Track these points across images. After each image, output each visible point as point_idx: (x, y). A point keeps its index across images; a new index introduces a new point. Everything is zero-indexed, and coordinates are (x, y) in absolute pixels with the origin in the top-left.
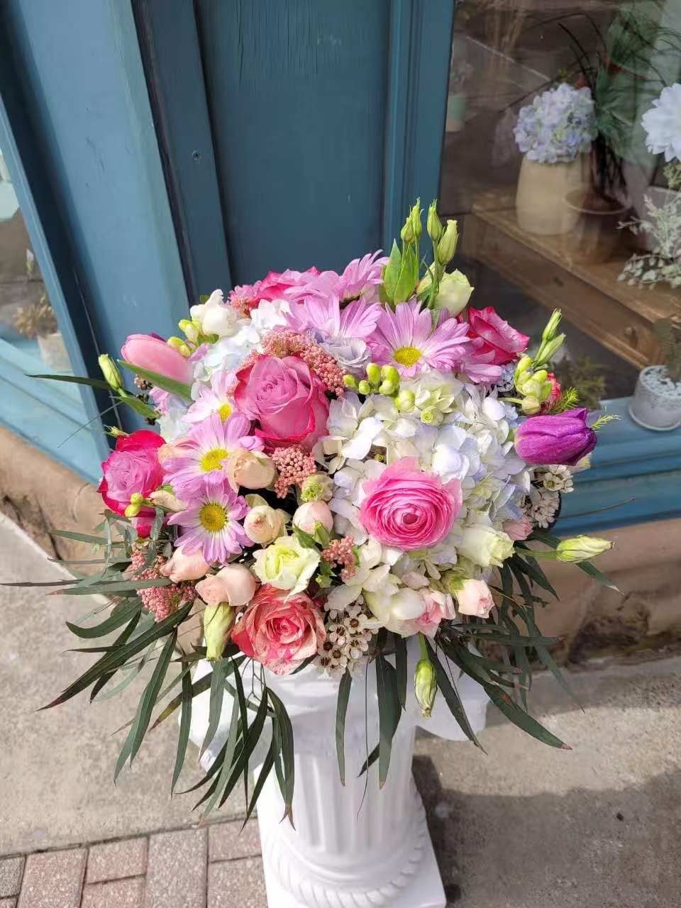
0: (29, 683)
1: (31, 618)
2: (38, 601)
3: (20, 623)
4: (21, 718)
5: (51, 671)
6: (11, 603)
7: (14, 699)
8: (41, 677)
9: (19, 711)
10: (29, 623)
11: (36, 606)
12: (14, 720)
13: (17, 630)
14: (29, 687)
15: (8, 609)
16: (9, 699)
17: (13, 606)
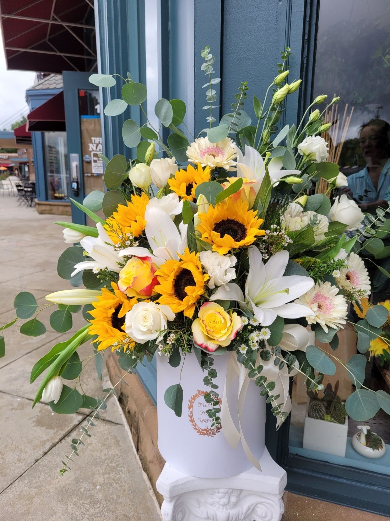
0: (98, 502)
1: (114, 473)
2: (121, 467)
3: (109, 474)
4: (87, 516)
5: (109, 501)
6: (111, 463)
7: (88, 506)
8: (104, 502)
9: (88, 513)
10: (112, 475)
11: (119, 469)
12: (83, 516)
13: (107, 476)
14: (96, 504)
15: (108, 465)
16: (86, 505)
17: (110, 465)
